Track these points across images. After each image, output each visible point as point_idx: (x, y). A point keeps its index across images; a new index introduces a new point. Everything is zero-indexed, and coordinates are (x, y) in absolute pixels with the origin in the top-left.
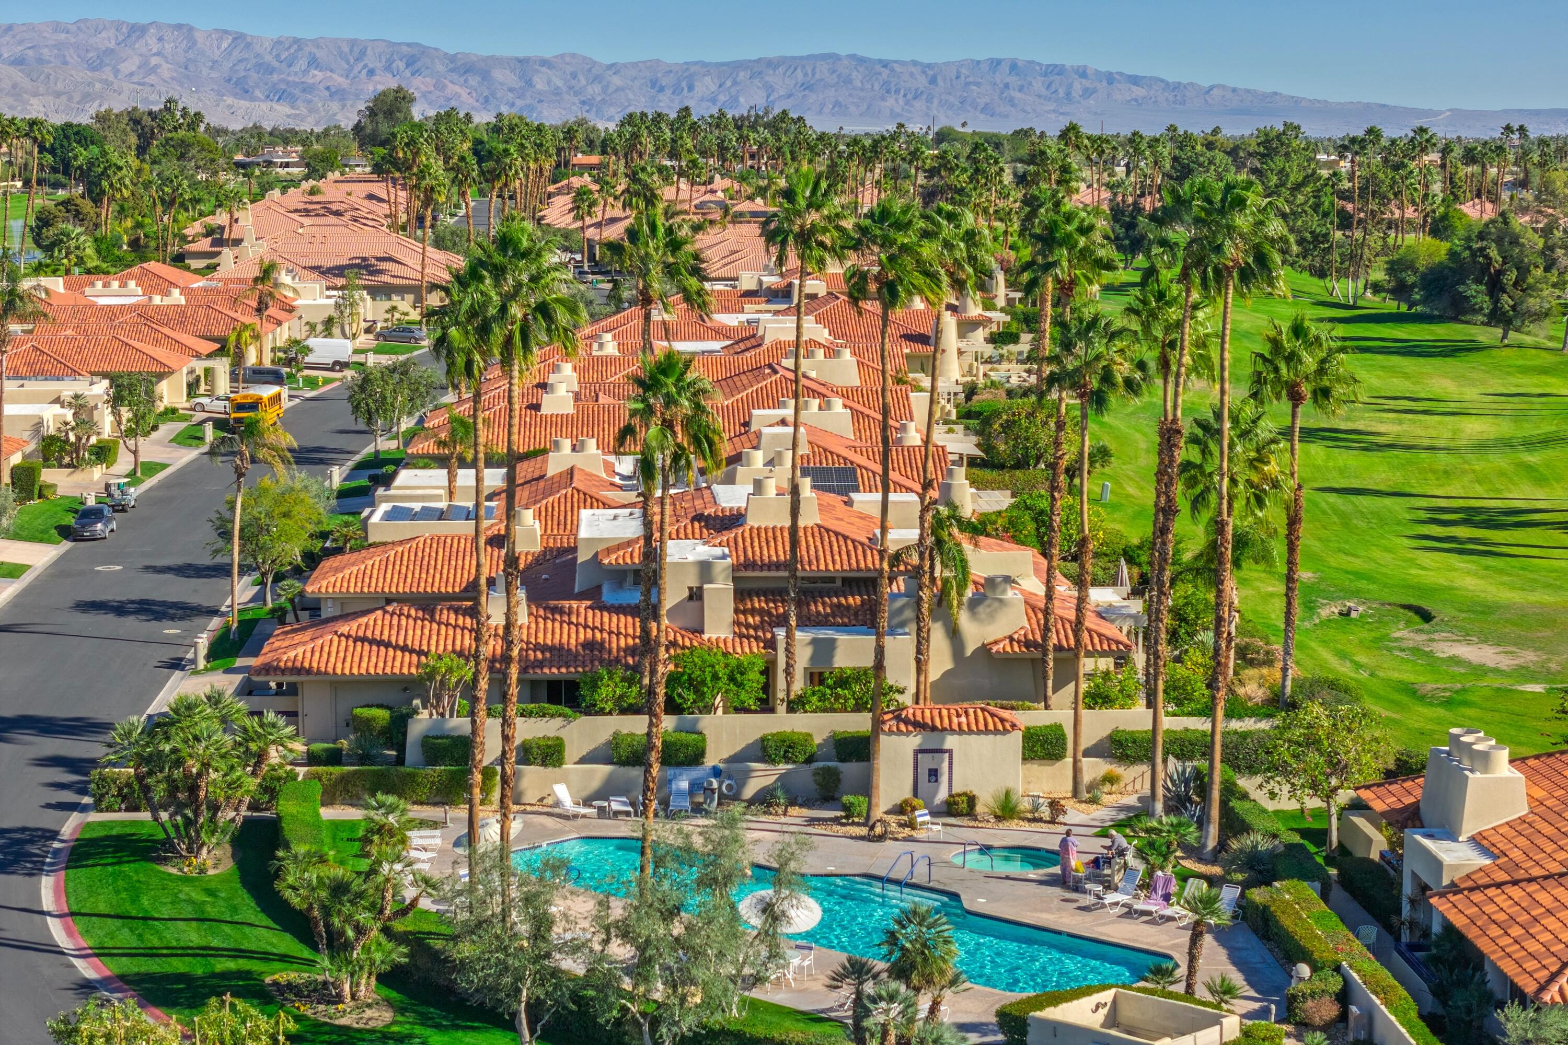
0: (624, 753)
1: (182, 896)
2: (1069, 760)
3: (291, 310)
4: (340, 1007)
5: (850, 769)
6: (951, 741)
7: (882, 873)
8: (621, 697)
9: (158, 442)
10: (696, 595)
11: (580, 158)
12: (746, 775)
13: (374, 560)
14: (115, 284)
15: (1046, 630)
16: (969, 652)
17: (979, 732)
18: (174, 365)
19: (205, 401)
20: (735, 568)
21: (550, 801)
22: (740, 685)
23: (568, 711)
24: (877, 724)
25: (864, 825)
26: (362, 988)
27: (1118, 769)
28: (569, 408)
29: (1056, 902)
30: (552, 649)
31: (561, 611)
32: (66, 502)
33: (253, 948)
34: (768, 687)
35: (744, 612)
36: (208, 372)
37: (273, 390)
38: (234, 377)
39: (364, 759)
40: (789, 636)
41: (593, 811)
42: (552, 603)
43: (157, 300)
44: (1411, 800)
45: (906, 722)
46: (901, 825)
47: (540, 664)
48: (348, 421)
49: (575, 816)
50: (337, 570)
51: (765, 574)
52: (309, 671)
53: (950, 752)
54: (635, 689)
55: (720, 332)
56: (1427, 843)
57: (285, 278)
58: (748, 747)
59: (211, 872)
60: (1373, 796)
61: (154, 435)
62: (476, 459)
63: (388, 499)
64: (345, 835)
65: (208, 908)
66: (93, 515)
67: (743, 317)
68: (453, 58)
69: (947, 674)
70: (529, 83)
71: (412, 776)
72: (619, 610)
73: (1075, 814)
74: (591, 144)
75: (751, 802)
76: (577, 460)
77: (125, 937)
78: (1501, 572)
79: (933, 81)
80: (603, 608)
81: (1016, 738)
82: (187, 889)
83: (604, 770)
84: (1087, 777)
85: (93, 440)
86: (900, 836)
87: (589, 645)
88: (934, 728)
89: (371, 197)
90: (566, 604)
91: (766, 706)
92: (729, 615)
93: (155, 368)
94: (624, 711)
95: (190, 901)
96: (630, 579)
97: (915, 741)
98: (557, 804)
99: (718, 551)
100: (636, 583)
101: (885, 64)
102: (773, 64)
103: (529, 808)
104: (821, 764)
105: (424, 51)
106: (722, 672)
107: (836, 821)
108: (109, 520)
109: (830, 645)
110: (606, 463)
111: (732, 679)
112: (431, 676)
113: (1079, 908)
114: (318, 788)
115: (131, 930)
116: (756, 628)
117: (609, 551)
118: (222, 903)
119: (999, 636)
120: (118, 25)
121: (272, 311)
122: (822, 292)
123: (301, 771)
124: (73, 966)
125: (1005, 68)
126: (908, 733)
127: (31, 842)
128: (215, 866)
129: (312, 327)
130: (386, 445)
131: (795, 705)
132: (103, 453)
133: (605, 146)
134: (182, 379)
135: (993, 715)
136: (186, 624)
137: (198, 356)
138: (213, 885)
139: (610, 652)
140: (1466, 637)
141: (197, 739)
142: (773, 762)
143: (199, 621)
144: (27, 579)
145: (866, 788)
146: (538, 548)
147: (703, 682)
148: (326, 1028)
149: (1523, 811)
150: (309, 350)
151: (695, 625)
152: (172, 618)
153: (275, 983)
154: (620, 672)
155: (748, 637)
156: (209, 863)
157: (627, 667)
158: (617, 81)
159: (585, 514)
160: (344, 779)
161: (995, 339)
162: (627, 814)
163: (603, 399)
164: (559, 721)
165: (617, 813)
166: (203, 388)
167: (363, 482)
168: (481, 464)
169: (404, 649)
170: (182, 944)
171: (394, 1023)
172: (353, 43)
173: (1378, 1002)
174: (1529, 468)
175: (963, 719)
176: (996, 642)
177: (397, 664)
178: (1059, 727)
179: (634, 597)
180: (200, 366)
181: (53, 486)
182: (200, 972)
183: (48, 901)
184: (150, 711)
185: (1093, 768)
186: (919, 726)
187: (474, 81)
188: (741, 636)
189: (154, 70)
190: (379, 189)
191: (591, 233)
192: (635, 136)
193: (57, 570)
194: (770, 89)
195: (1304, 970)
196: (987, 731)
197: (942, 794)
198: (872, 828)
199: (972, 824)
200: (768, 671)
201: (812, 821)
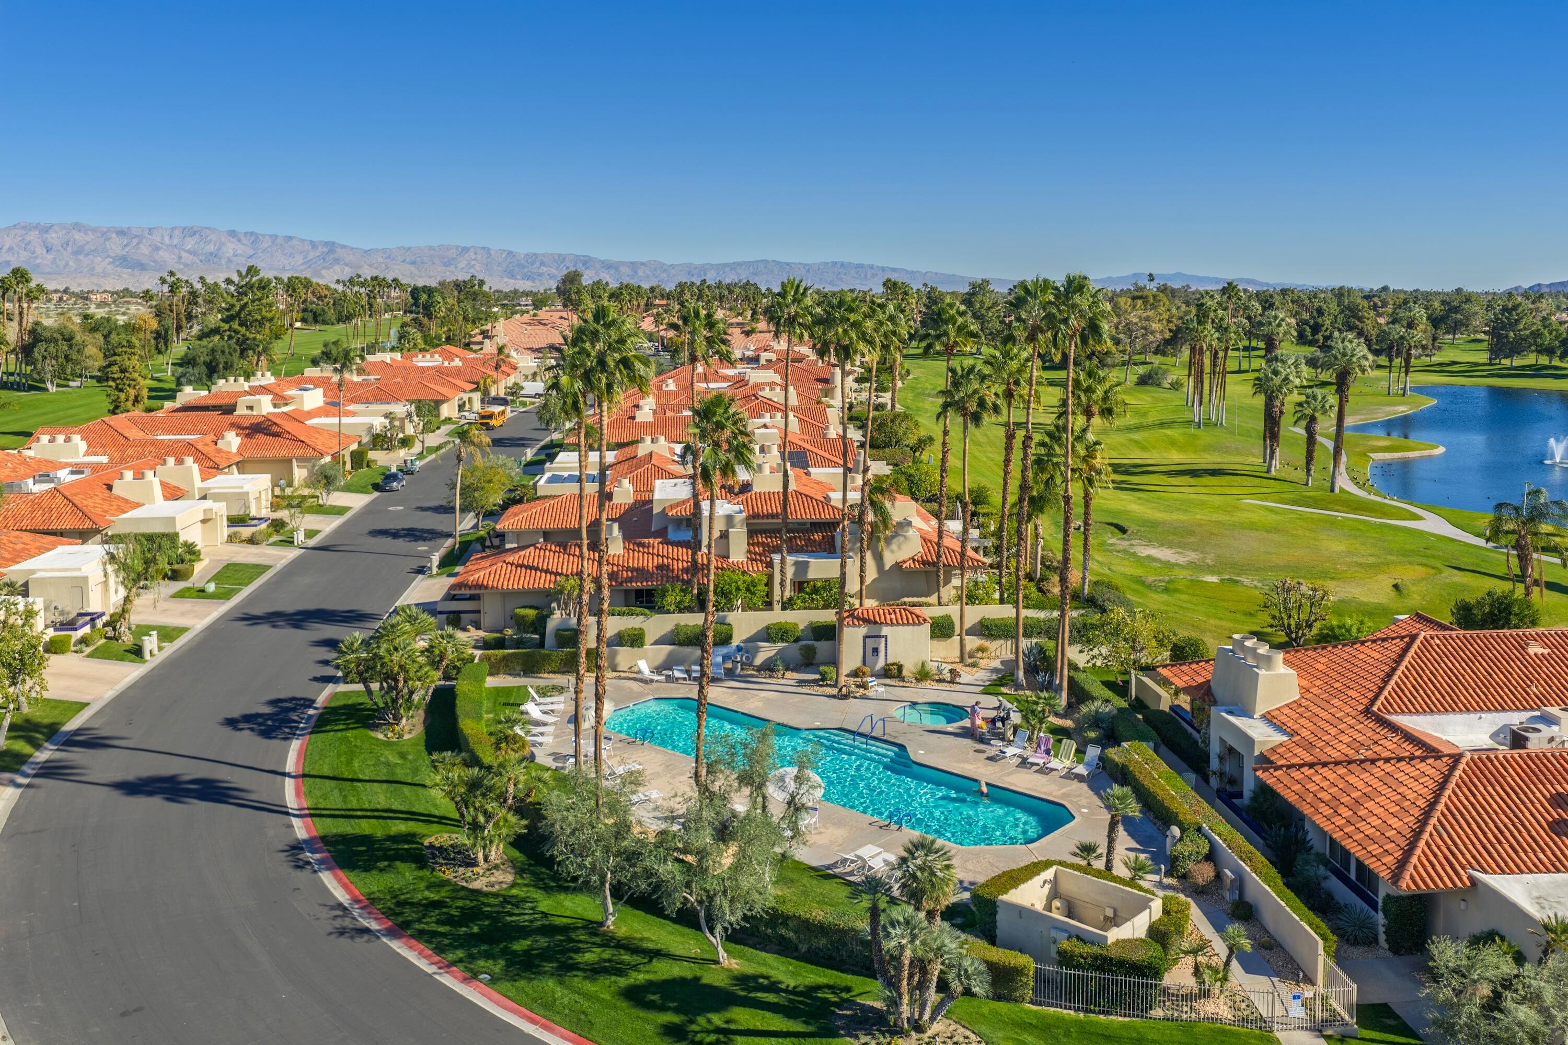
0: (682, 637)
1: (382, 759)
2: (956, 639)
3: (516, 368)
4: (476, 869)
5: (822, 646)
6: (885, 631)
7: (854, 728)
8: (680, 602)
9: (439, 436)
10: (724, 535)
11: (657, 302)
12: (757, 650)
13: (536, 508)
14: (428, 356)
15: (938, 556)
16: (887, 567)
17: (904, 624)
18: (450, 396)
19: (466, 414)
20: (748, 518)
21: (635, 669)
22: (753, 593)
23: (647, 611)
24: (841, 620)
25: (835, 686)
26: (493, 853)
27: (987, 643)
28: (650, 418)
29: (971, 753)
30: (637, 570)
31: (643, 545)
32: (381, 470)
33: (421, 810)
34: (769, 594)
35: (753, 545)
36: (470, 400)
37: (502, 408)
38: (483, 401)
39: (519, 644)
40: (783, 561)
41: (662, 678)
42: (638, 540)
43: (446, 364)
44: (1200, 680)
45: (858, 619)
46: (858, 686)
47: (630, 580)
48: (537, 424)
49: (652, 681)
50: (516, 515)
51: (765, 521)
52: (486, 587)
53: (886, 637)
54: (688, 597)
55: (725, 378)
56: (1231, 718)
57: (513, 354)
58: (758, 632)
59: (406, 737)
60: (1170, 674)
61: (438, 432)
62: (600, 446)
63: (550, 470)
64: (502, 700)
65: (398, 771)
66: (394, 477)
67: (736, 371)
68: (603, 262)
69: (874, 581)
70: (636, 272)
71: (549, 656)
72: (679, 544)
73: (967, 676)
74: (662, 296)
75: (759, 669)
76: (654, 448)
77: (335, 801)
78: (1148, 501)
79: (808, 271)
80: (667, 542)
81: (926, 628)
82: (387, 753)
83: (668, 648)
84: (968, 648)
85: (401, 436)
86: (858, 695)
87: (660, 567)
88: (875, 623)
89: (561, 318)
90: (646, 541)
91: (769, 605)
92: (745, 547)
93: (439, 398)
94: (681, 611)
95: (388, 764)
96: (685, 523)
97: (863, 630)
98: (639, 672)
99: (737, 508)
100: (688, 526)
101: (788, 264)
102: (740, 264)
103: (622, 674)
104: (804, 643)
105: (590, 259)
106: (743, 587)
107: (815, 682)
108: (401, 480)
109: (806, 564)
110: (670, 449)
111: (748, 590)
112: (561, 592)
113: (988, 758)
114: (486, 666)
115: (340, 790)
116: (760, 555)
117: (672, 507)
118: (409, 765)
119: (906, 557)
120: (457, 247)
121: (504, 368)
122: (774, 359)
123: (478, 653)
124: (291, 826)
125: (839, 265)
126: (860, 626)
127: (294, 710)
128: (410, 732)
129: (526, 377)
130: (556, 436)
131: (787, 605)
132: (406, 442)
133: (669, 296)
134: (455, 402)
135: (911, 613)
136: (432, 543)
137: (464, 391)
138: (405, 749)
139: (673, 571)
140: (1150, 542)
141: (396, 649)
142: (774, 642)
143: (440, 541)
144: (348, 515)
145: (834, 662)
146: (631, 501)
147: (731, 592)
148: (462, 893)
149: (1297, 697)
150: (522, 388)
151: (725, 554)
152: (425, 539)
153: (431, 846)
154: (679, 585)
155: (756, 560)
156: (407, 728)
157: (683, 581)
158: (673, 272)
159: (658, 482)
160: (505, 658)
161: (859, 380)
162: (685, 679)
163: (668, 413)
164: (641, 618)
165: (677, 679)
166: (467, 407)
167: (543, 457)
168: (604, 448)
169: (547, 571)
170: (372, 807)
171: (513, 885)
172: (560, 255)
173: (1248, 869)
174: (1136, 442)
175: (893, 616)
176: (904, 562)
177: (542, 581)
178: (948, 617)
179: (687, 535)
180: (465, 397)
181: (375, 461)
182: (379, 834)
183: (290, 766)
184: (397, 604)
185: (972, 642)
186: (867, 621)
187: (612, 272)
188: (752, 560)
189: (473, 267)
190: (564, 314)
191: (662, 333)
192: (683, 291)
193: (368, 510)
194: (738, 274)
195: (1176, 831)
196: (908, 624)
197: (881, 663)
198: (840, 690)
199: (901, 684)
200: (769, 584)
201: (801, 683)
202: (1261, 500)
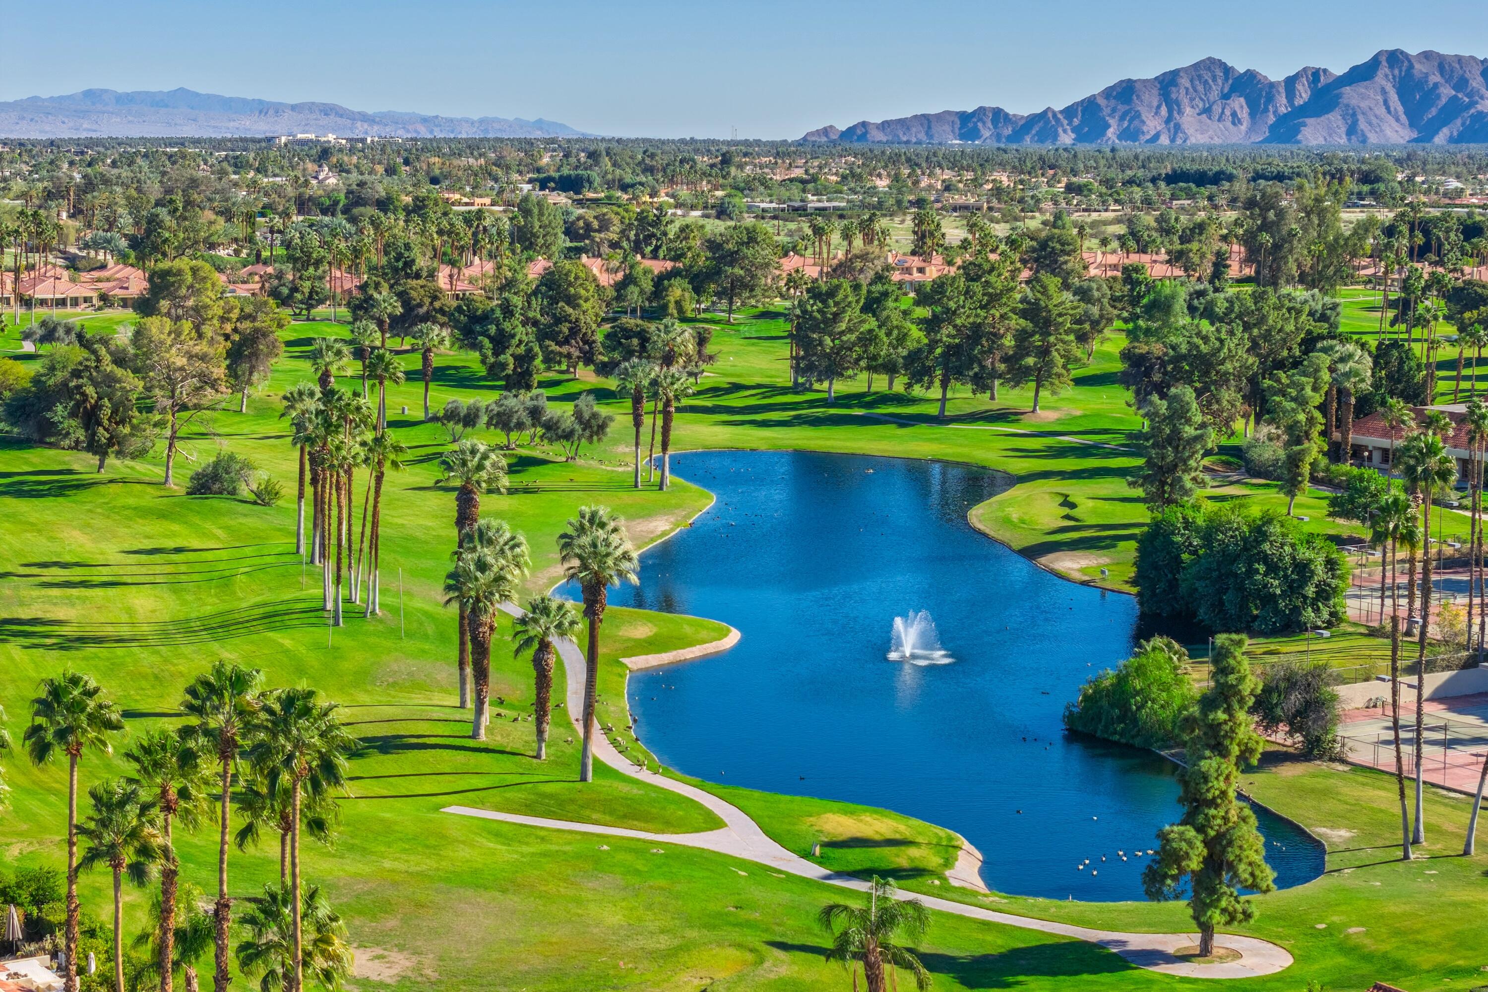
202: (473, 804)
